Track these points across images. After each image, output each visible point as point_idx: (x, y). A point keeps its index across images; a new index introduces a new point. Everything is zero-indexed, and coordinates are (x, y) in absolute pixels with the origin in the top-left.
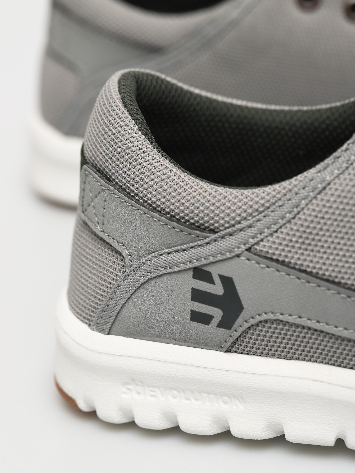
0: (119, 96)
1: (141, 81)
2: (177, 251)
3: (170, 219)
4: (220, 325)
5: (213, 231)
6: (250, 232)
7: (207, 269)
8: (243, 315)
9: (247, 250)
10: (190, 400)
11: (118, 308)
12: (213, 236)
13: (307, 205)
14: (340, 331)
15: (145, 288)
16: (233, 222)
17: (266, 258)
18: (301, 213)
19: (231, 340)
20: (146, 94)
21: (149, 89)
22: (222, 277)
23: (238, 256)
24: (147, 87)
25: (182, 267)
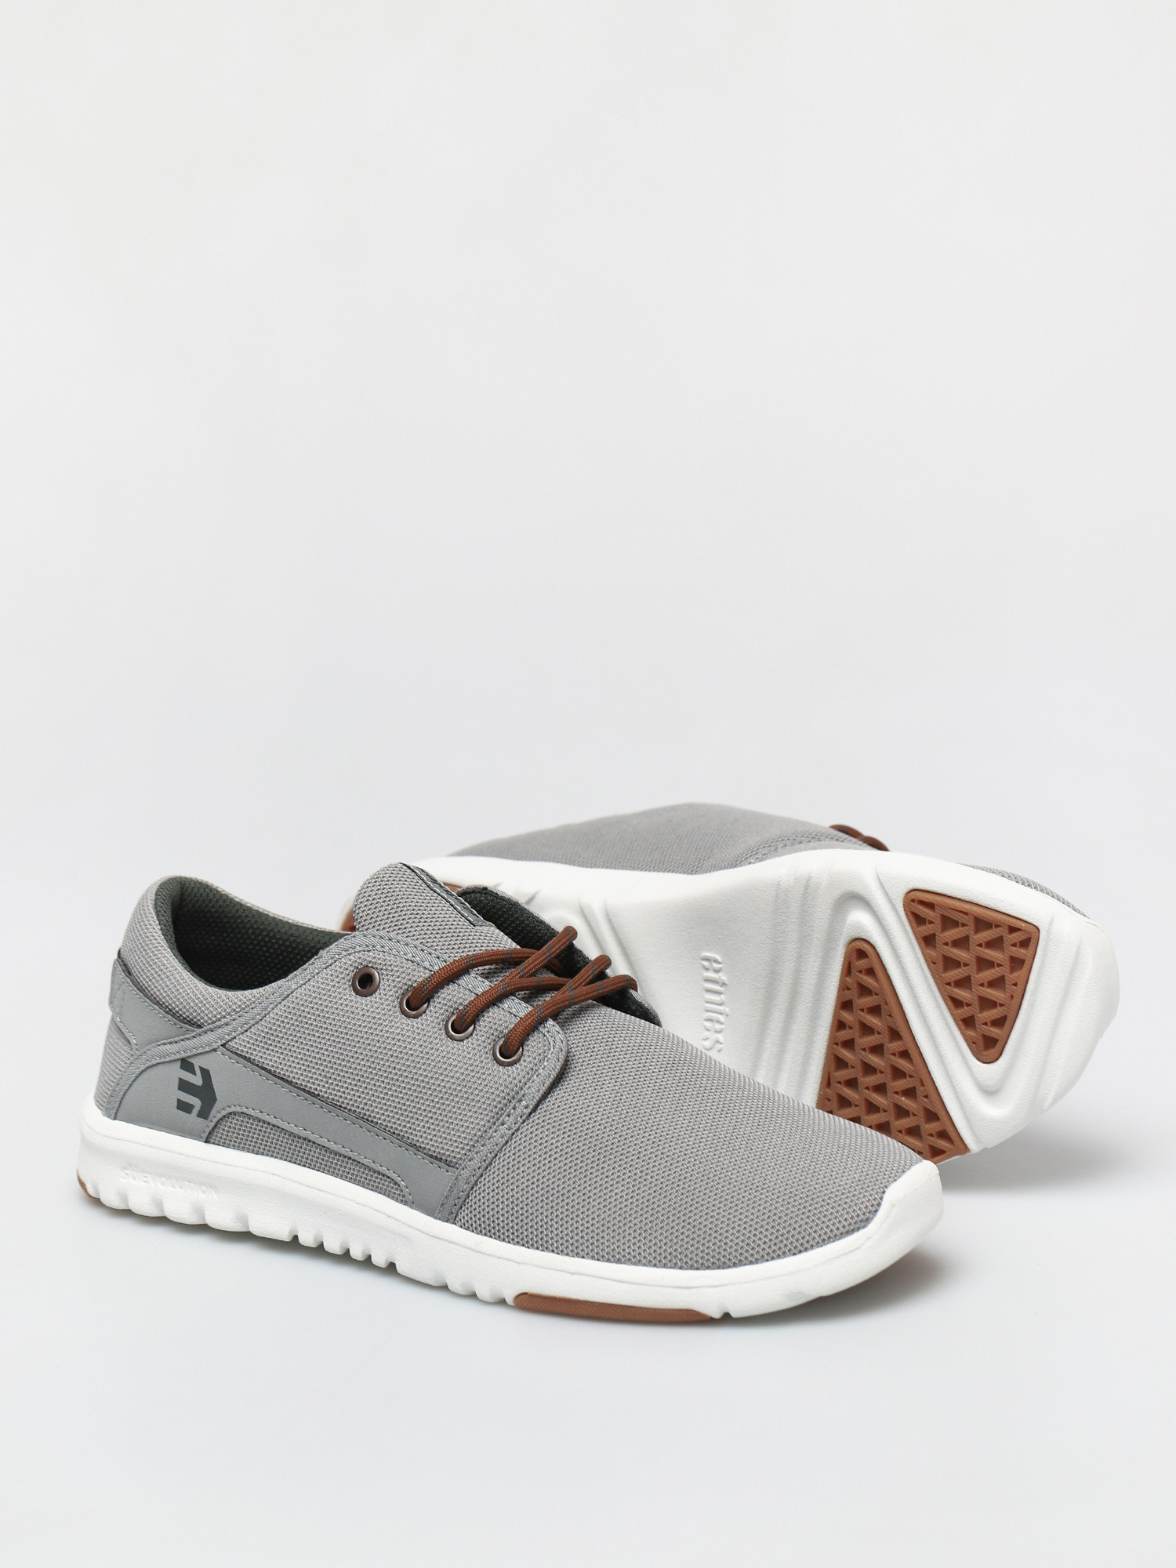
0: (154, 898)
1: (187, 888)
2: (171, 1043)
3: (167, 1012)
4: (200, 1115)
5: (200, 1026)
6: (227, 1029)
7: (191, 1060)
8: (217, 1106)
9: (222, 1045)
10: (175, 1187)
11: (122, 1093)
12: (198, 1031)
13: (273, 1009)
14: (292, 1128)
15: (144, 1075)
16: (214, 1019)
17: (236, 1054)
18: (268, 1016)
19: (208, 1130)
20: (191, 900)
21: (195, 896)
22: (201, 1068)
23: (215, 1050)
24: (193, 894)
25: (173, 1057)
